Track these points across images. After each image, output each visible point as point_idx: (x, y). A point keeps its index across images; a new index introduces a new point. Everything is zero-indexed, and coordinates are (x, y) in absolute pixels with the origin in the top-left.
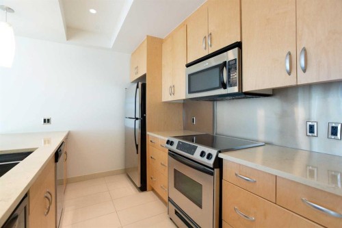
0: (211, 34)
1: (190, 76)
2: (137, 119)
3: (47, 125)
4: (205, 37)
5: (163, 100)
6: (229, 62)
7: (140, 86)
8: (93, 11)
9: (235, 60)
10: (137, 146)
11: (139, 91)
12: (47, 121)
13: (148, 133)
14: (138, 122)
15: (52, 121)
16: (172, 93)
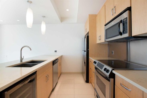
0: (115, 7)
1: (106, 30)
2: (85, 51)
3: (56, 53)
4: (112, 9)
5: (97, 43)
6: (123, 20)
7: (86, 37)
8: (68, 10)
9: (127, 18)
10: (85, 63)
11: (86, 39)
12: (56, 51)
13: (90, 58)
14: (85, 53)
15: (57, 51)
16: (100, 40)
